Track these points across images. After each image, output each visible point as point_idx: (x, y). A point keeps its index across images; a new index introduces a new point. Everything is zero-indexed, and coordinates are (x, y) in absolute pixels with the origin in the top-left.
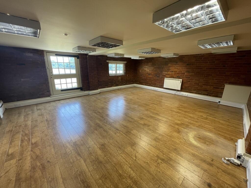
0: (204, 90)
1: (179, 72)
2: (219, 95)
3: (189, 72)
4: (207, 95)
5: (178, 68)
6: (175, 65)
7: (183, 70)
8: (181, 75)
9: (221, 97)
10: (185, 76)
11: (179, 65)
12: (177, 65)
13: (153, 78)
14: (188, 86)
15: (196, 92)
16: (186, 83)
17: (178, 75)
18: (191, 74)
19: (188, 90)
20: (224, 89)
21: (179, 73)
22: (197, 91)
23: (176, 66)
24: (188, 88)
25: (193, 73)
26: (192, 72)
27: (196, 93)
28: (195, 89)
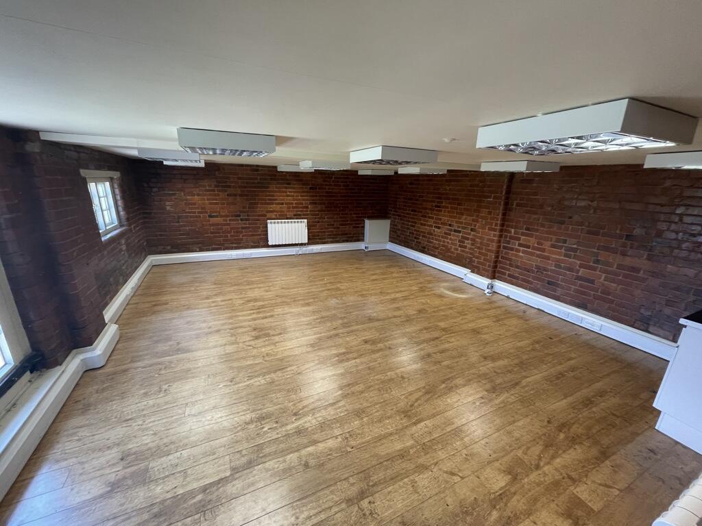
0: (342, 234)
1: (296, 203)
2: (360, 238)
3: (315, 203)
4: (347, 241)
5: (293, 196)
6: (286, 188)
7: (303, 200)
8: (302, 211)
9: (363, 240)
10: (311, 211)
11: (294, 188)
12: (290, 188)
13: (228, 224)
14: (318, 232)
15: (331, 240)
16: (314, 226)
17: (297, 211)
18: (319, 207)
19: (320, 239)
20: (364, 227)
21: (296, 207)
22: (333, 238)
23: (289, 192)
24: (318, 236)
25: (323, 206)
26: (321, 204)
27: (332, 242)
28: (330, 235)
